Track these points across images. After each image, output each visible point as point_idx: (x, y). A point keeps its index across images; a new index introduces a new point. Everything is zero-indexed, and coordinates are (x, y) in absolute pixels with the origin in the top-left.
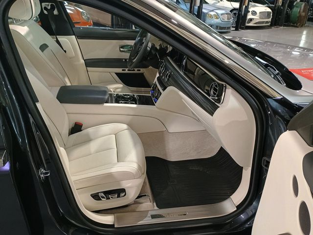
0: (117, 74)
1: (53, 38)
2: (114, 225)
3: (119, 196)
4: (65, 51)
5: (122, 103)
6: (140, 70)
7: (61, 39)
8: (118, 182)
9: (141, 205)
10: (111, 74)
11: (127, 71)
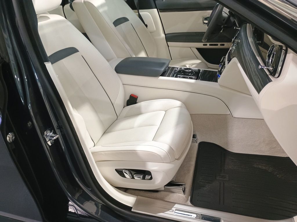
0: (199, 49)
1: (135, 12)
2: (131, 208)
3: (144, 178)
4: (146, 26)
5: (180, 77)
6: (223, 45)
7: (143, 13)
8: (144, 162)
9: (172, 195)
10: (193, 49)
11: (208, 46)
